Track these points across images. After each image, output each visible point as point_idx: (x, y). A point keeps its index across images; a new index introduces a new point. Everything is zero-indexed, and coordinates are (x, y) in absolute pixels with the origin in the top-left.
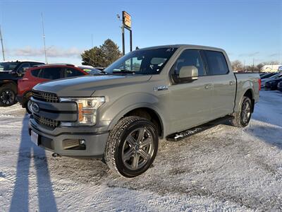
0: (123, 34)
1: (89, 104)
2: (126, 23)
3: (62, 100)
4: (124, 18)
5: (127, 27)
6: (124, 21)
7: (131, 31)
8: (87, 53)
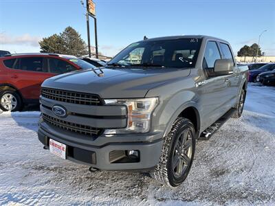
0: (88, 22)
1: (140, 106)
2: (91, 11)
3: (107, 102)
4: (88, 5)
5: (91, 15)
6: (88, 8)
7: (95, 19)
8: (45, 41)
